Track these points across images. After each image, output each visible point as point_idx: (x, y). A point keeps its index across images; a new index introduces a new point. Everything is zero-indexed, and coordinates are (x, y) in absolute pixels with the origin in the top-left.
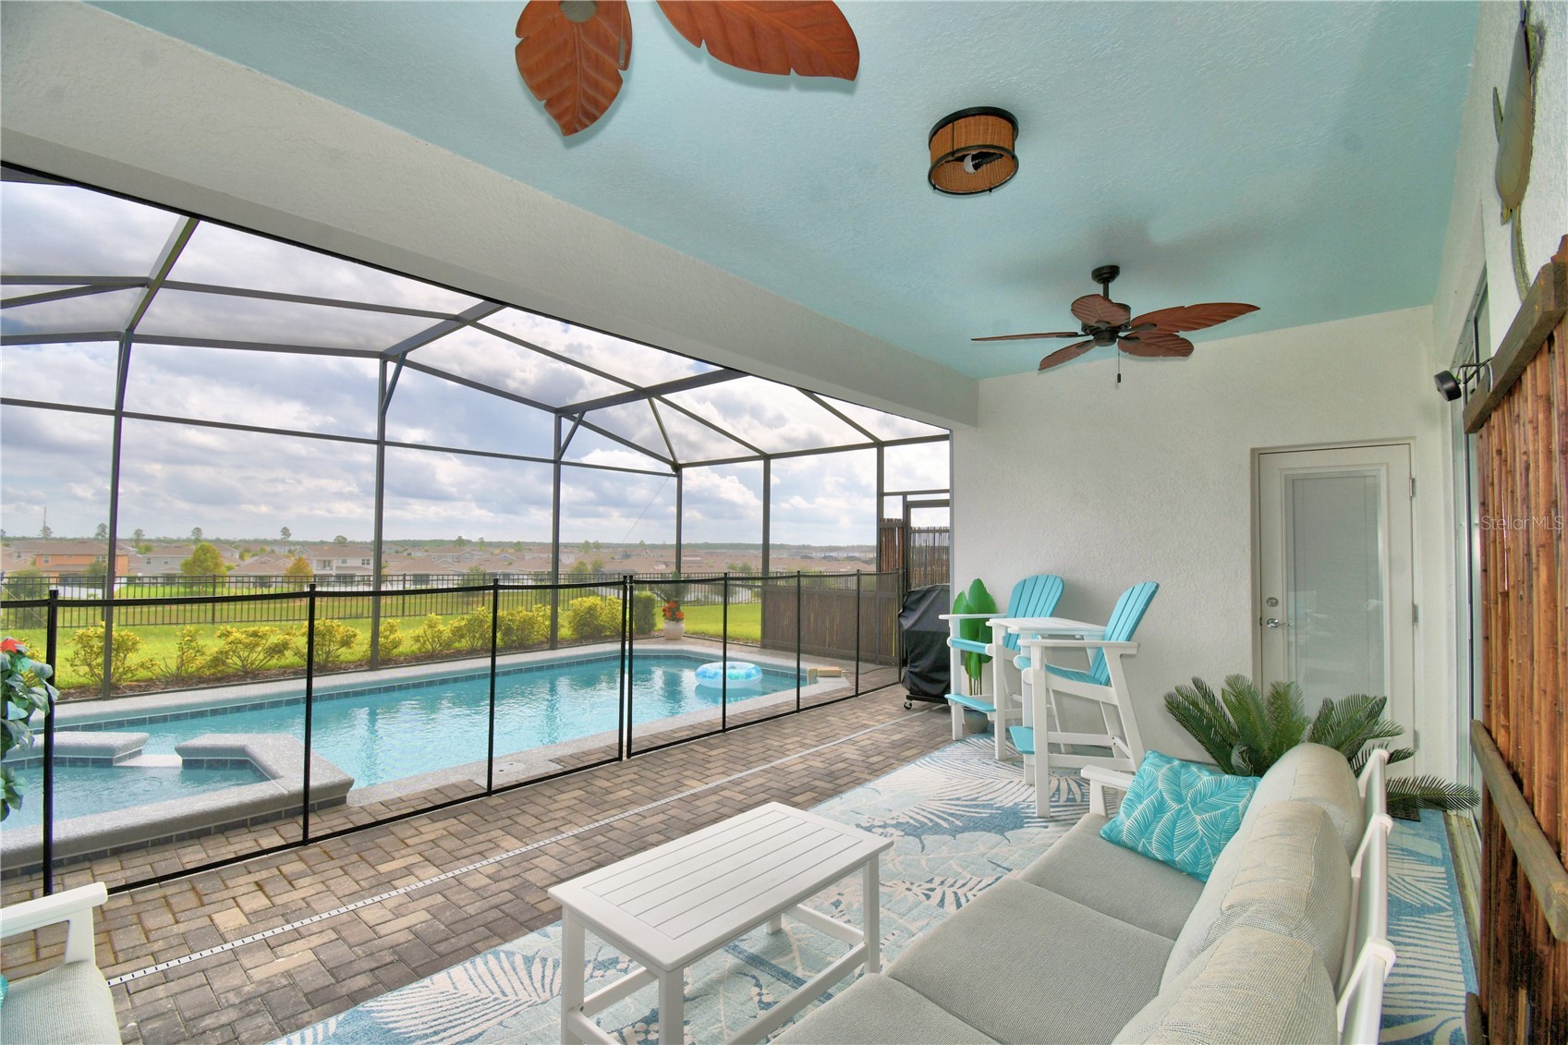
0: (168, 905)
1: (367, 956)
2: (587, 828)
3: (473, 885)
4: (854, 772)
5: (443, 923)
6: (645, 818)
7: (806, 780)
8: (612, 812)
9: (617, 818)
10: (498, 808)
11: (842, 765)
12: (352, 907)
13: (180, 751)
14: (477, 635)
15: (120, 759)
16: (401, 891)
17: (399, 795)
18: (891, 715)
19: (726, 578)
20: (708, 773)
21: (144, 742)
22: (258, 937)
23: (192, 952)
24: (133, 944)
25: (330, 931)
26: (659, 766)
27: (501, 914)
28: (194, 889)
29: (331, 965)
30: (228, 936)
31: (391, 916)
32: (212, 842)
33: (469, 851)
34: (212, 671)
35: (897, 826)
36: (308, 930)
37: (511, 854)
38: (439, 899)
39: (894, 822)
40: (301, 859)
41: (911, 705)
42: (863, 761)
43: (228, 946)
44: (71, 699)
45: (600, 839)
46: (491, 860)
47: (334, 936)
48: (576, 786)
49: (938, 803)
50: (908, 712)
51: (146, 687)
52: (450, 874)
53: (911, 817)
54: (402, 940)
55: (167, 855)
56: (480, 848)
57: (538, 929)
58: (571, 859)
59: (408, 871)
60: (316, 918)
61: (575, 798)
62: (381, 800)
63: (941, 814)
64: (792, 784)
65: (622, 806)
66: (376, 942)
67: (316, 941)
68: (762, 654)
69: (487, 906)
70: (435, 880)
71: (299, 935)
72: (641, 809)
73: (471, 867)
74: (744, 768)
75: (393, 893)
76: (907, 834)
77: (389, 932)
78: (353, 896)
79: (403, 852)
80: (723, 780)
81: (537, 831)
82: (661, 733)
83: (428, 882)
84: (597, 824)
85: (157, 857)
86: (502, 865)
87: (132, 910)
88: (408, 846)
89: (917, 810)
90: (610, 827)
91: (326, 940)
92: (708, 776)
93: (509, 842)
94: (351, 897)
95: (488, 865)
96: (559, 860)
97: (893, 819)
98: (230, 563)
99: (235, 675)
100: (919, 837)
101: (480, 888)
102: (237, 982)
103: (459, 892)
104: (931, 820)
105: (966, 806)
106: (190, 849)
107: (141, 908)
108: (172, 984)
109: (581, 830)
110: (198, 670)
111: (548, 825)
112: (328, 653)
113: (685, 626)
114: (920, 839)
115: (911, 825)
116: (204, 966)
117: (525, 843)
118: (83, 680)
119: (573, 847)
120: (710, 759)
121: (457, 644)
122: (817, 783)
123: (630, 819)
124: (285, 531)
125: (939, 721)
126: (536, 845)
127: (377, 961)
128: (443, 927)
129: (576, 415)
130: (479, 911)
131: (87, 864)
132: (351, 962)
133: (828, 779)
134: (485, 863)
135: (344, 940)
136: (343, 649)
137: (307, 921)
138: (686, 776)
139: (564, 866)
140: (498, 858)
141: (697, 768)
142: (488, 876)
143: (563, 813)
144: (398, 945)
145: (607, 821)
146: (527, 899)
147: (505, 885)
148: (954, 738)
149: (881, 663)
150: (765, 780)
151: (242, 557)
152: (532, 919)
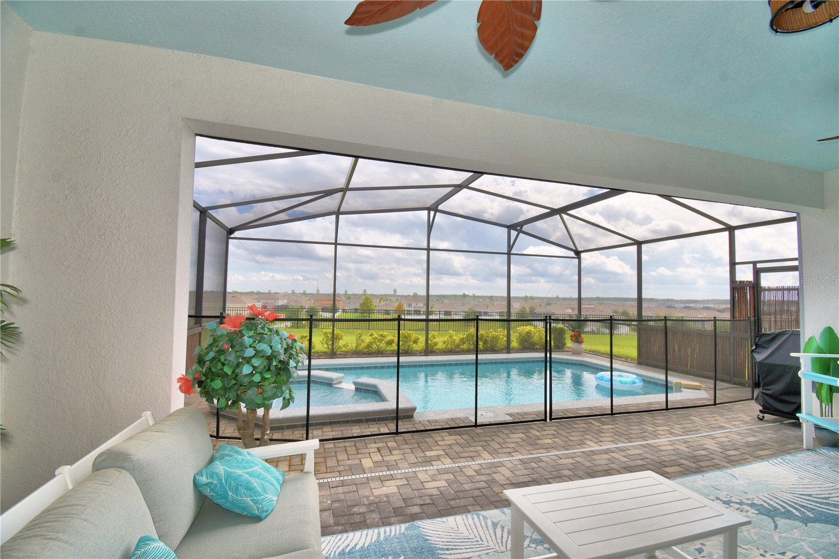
0: (346, 451)
1: (419, 497)
2: (526, 457)
3: (468, 474)
4: (713, 459)
5: (453, 490)
6: (561, 459)
7: (674, 458)
8: (541, 451)
9: (544, 455)
10: (480, 435)
11: (704, 453)
12: (414, 470)
13: (355, 383)
14: (471, 343)
15: (335, 384)
16: (435, 468)
17: (435, 418)
18: (745, 423)
19: (611, 320)
20: (602, 439)
21: (342, 378)
22: (377, 474)
23: (353, 475)
24: (332, 465)
25: (405, 479)
26: (569, 429)
27: (481, 494)
28: (355, 445)
29: (404, 497)
30: (366, 471)
31: (430, 480)
32: (363, 426)
33: (466, 455)
34: (367, 350)
35: (753, 505)
36: (396, 476)
37: (486, 461)
38: (452, 477)
39: (750, 502)
40: (395, 441)
41: (763, 417)
42: (721, 452)
43: (365, 475)
44: (321, 357)
45: (533, 465)
46: (477, 462)
47: (406, 483)
48: (521, 431)
49: (788, 495)
50: (761, 422)
51: (345, 355)
52: (457, 465)
53: (764, 501)
54: (434, 493)
55: (348, 428)
56: (471, 454)
57: (499, 508)
58: (518, 473)
59: (438, 458)
60: (399, 471)
61: (520, 438)
62: (428, 419)
63: (793, 504)
64: (663, 458)
65: (548, 448)
66: (423, 491)
67: (399, 483)
68: (638, 368)
69: (474, 487)
70: (450, 466)
71: (392, 478)
72: (558, 453)
73: (467, 464)
74: (627, 441)
75: (432, 468)
76: (760, 513)
77: (429, 487)
78: (415, 464)
79: (436, 447)
80: (612, 446)
81: (500, 452)
82: (571, 409)
83: (447, 466)
84: (532, 456)
85: (344, 428)
86: (482, 466)
87: (334, 450)
88: (439, 445)
89: (770, 497)
90: (539, 460)
91: (403, 483)
92: (601, 441)
93: (485, 454)
94: (414, 465)
95: (475, 464)
96: (511, 472)
97: (748, 499)
98: (376, 304)
99: (375, 353)
100: (772, 518)
101: (471, 476)
102: (367, 494)
103: (461, 476)
104: (784, 507)
105: (817, 502)
106: (355, 427)
107: (337, 450)
108: (344, 487)
109: (523, 457)
110: (363, 349)
111: (505, 450)
112: (409, 346)
113: (584, 346)
114: (773, 520)
115: (765, 507)
116: (356, 482)
117: (493, 457)
118: (325, 350)
119: (519, 466)
120: (603, 431)
121: (462, 346)
122: (683, 461)
123: (551, 457)
124: (395, 291)
125: (791, 432)
126: (499, 460)
127: (423, 501)
128: (453, 492)
129: (519, 228)
130: (470, 489)
131: (321, 427)
132: (413, 498)
133: (692, 460)
134: (473, 463)
135: (410, 486)
136: (414, 345)
137: (396, 472)
138: (587, 439)
139: (514, 475)
140: (480, 463)
141: (594, 435)
142: (475, 471)
143: (513, 445)
144: (433, 495)
145: (538, 455)
146: (494, 489)
147: (483, 478)
148: (805, 447)
149: (735, 383)
150: (643, 452)
151: (380, 302)
152: (496, 501)
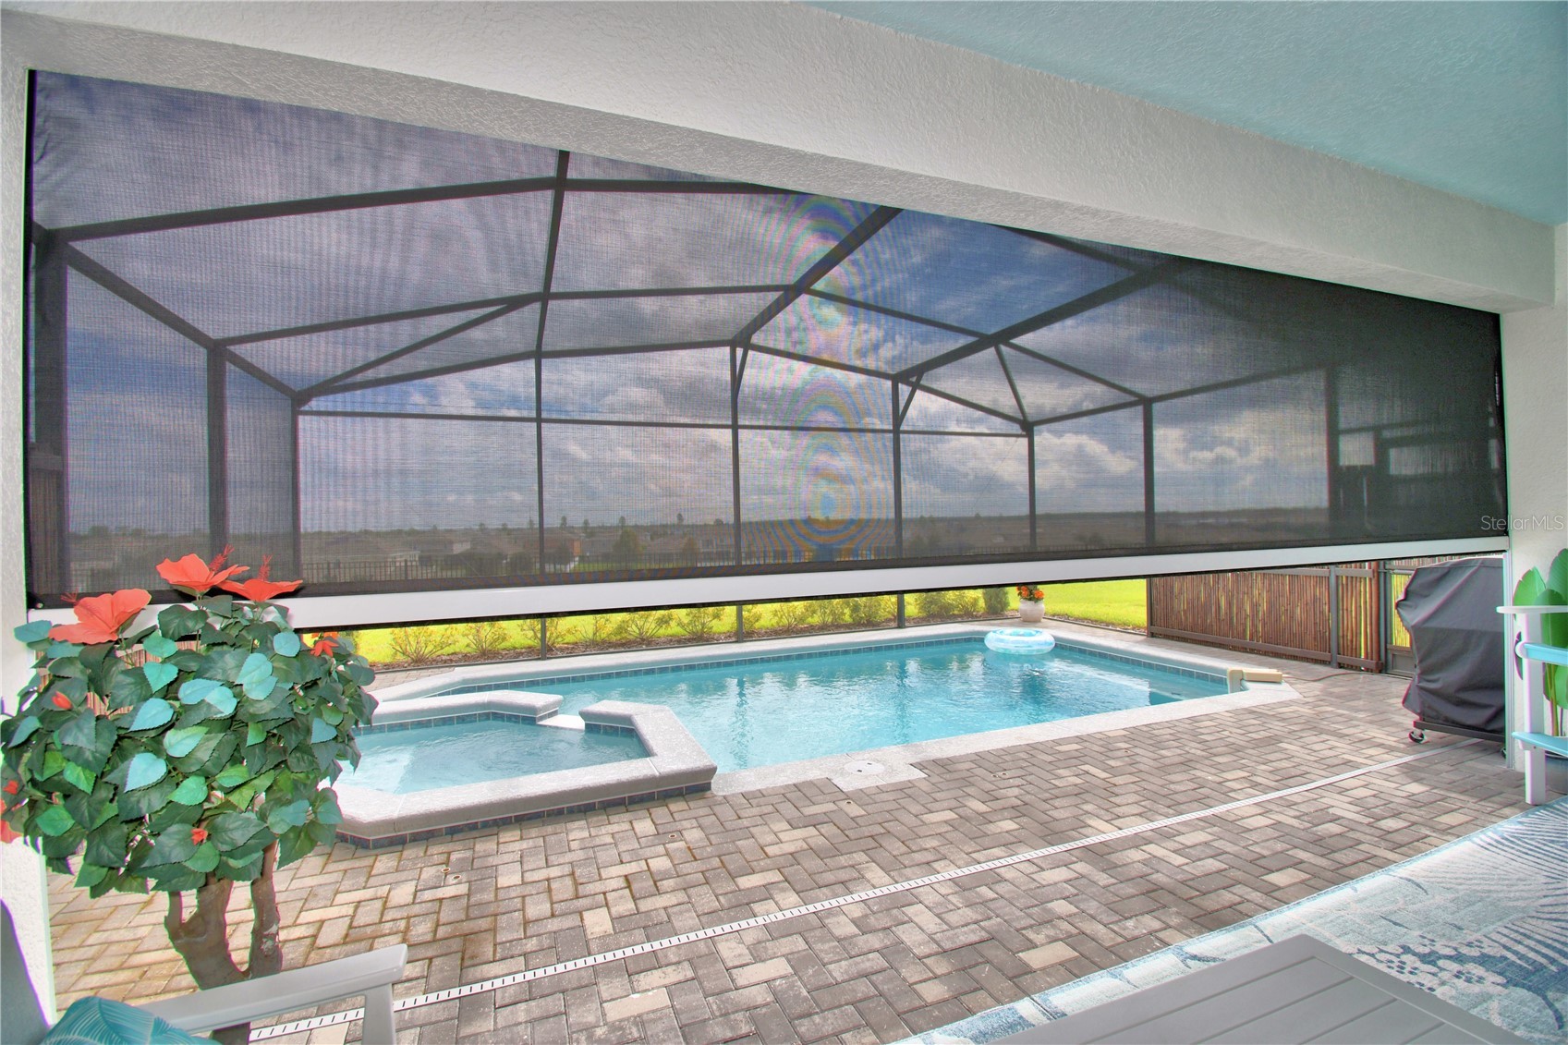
0: (549, 890)
1: (721, 1015)
2: (966, 871)
3: (838, 932)
4: (1360, 843)
5: (805, 986)
6: (1043, 870)
7: (1279, 846)
8: (996, 851)
9: (1004, 862)
10: (858, 820)
11: (1334, 828)
12: (710, 932)
13: (584, 715)
15: (542, 718)
16: (760, 921)
17: (759, 787)
18: (1391, 749)
20: (1118, 810)
21: (558, 703)
22: (619, 954)
23: (559, 961)
24: (510, 938)
25: (686, 964)
26: (1046, 791)
27: (873, 991)
28: (573, 874)
29: (685, 1019)
30: (593, 946)
31: (748, 958)
32: (595, 819)
33: (829, 877)
34: (619, 637)
35: (1484, 960)
36: (666, 956)
37: (878, 892)
38: (800, 944)
39: (1475, 952)
40: (667, 854)
41: (1422, 736)
42: (1369, 824)
43: (590, 961)
44: (521, 658)
45: (985, 891)
46: (856, 897)
47: (690, 974)
48: (945, 804)
49: (1547, 925)
50: (1418, 747)
52: (811, 908)
53: (1505, 947)
54: (760, 1000)
55: (559, 827)
56: (843, 875)
57: (922, 1031)
58: (954, 918)
59: (766, 892)
60: (675, 941)
61: (946, 822)
62: (743, 790)
64: (1257, 849)
65: (1010, 844)
66: (732, 995)
67: (673, 975)
68: (1151, 644)
69: (854, 971)
70: (796, 913)
71: (655, 962)
72: (1033, 854)
73: (834, 903)
74: (1171, 811)
75: (752, 922)
76: (1511, 982)
77: (746, 983)
78: (711, 917)
79: (762, 863)
80: (1143, 827)
81: (906, 863)
82: (1041, 743)
83: (788, 915)
84: (979, 868)
85: (549, 829)
86: (869, 908)
87: (519, 891)
88: (768, 857)
89: (1513, 935)
90: (993, 878)
91: (681, 977)
92: (1119, 817)
93: (875, 874)
94: (710, 917)
95: (851, 902)
96: (938, 915)
97: (1469, 945)
98: (645, 544)
99: (634, 642)
100: (1539, 991)
101: (845, 939)
102: (591, 1019)
103: (822, 940)
104: (1553, 961)
106: (577, 824)
107: (528, 890)
108: (533, 1003)
109: (960, 873)
110: (609, 635)
111: (918, 857)
112: (703, 624)
113: (1044, 606)
114: (1545, 998)
115: (1513, 963)
116: (565, 984)
117: (892, 878)
118: (530, 643)
119: (954, 899)
120: (1115, 790)
121: (810, 620)
122: (1302, 855)
123: (1021, 867)
125: (1484, 766)
126: (907, 885)
127: (732, 1028)
128: (804, 993)
129: (914, 379)
130: (846, 977)
131: (495, 830)
132: (705, 1020)
133: (1318, 849)
134: (849, 898)
135: (700, 983)
136: (715, 621)
137: (666, 943)
138: (1087, 812)
139: (945, 927)
140: (865, 897)
141: (1100, 801)
142: (854, 921)
143: (934, 843)
144: (756, 1007)
145: (992, 865)
146: (904, 972)
147: (875, 941)
148: (1528, 800)
149: (1340, 666)
150: (1210, 837)
151: (652, 539)
152: (911, 1011)
